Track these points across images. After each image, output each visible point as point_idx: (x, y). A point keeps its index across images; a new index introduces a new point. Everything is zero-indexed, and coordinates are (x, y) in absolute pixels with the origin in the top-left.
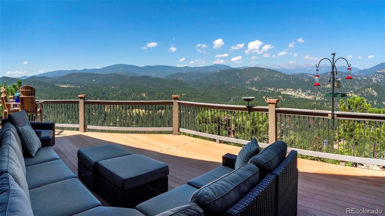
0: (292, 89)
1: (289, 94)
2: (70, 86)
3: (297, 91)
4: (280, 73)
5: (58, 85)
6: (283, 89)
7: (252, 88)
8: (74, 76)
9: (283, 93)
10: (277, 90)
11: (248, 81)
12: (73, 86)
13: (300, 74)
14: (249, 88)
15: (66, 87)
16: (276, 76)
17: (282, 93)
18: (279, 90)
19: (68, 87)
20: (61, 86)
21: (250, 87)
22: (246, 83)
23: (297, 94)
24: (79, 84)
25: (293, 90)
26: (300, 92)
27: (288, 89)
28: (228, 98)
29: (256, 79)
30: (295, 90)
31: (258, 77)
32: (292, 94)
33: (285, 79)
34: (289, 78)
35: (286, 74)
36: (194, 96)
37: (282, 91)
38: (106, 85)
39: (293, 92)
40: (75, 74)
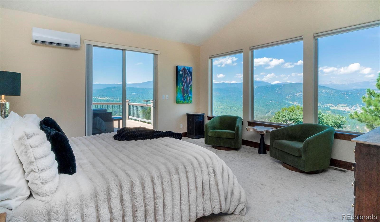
0: (346, 104)
1: (342, 109)
2: (109, 98)
3: (354, 107)
4: (330, 88)
5: (96, 97)
6: (333, 105)
7: (294, 102)
8: (113, 89)
9: (333, 109)
10: (325, 105)
11: (289, 96)
12: (112, 98)
13: (358, 89)
14: (290, 103)
15: (104, 99)
16: (324, 92)
17: (331, 108)
18: (328, 105)
19: (107, 99)
20: (99, 98)
21: (291, 101)
22: (287, 97)
23: (353, 109)
24: (118, 97)
25: (347, 106)
26: (357, 108)
27: (340, 105)
28: (265, 111)
29: (298, 94)
30: (351, 106)
31: (300, 92)
32: (346, 109)
33: (336, 95)
34: (343, 93)
35: (338, 90)
36: (230, 109)
37: (331, 106)
38: (145, 98)
39: (348, 107)
40: (115, 88)
